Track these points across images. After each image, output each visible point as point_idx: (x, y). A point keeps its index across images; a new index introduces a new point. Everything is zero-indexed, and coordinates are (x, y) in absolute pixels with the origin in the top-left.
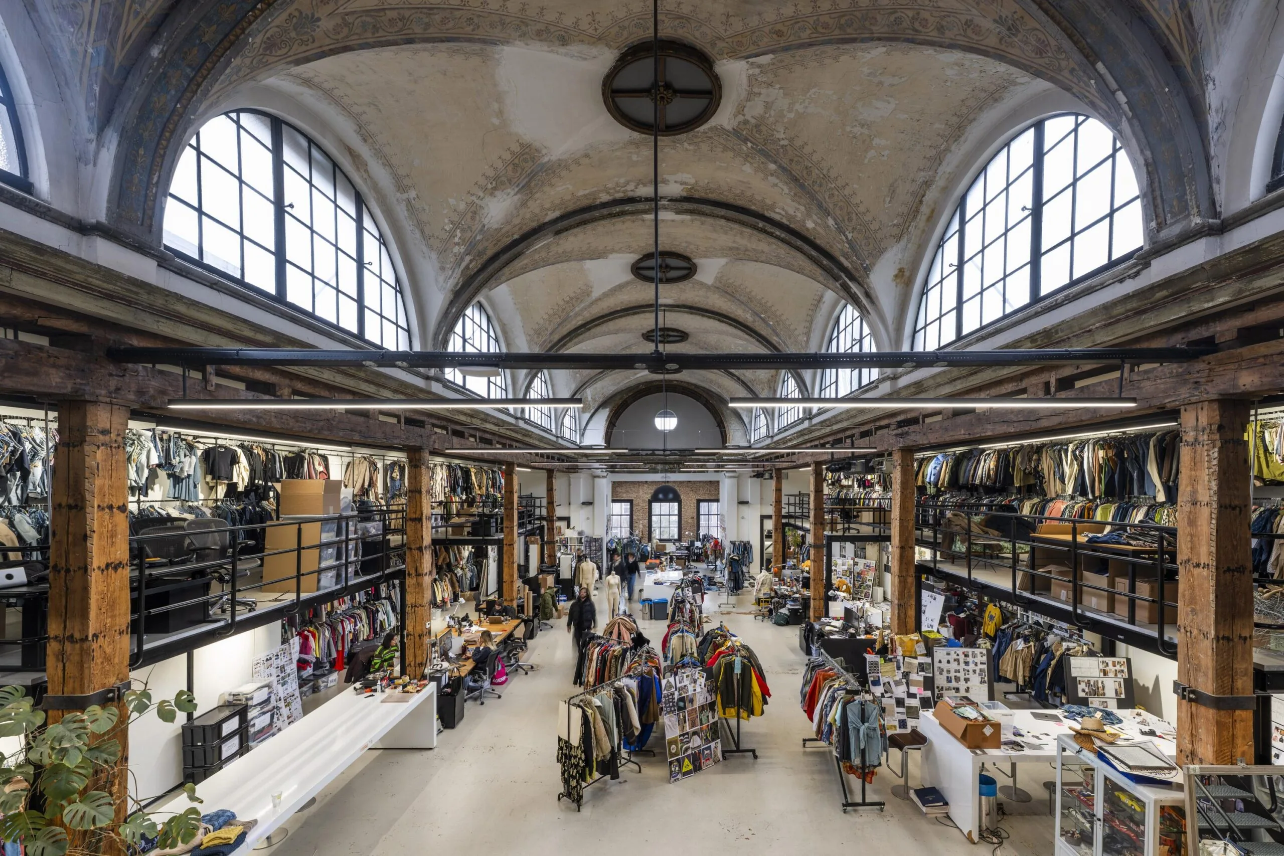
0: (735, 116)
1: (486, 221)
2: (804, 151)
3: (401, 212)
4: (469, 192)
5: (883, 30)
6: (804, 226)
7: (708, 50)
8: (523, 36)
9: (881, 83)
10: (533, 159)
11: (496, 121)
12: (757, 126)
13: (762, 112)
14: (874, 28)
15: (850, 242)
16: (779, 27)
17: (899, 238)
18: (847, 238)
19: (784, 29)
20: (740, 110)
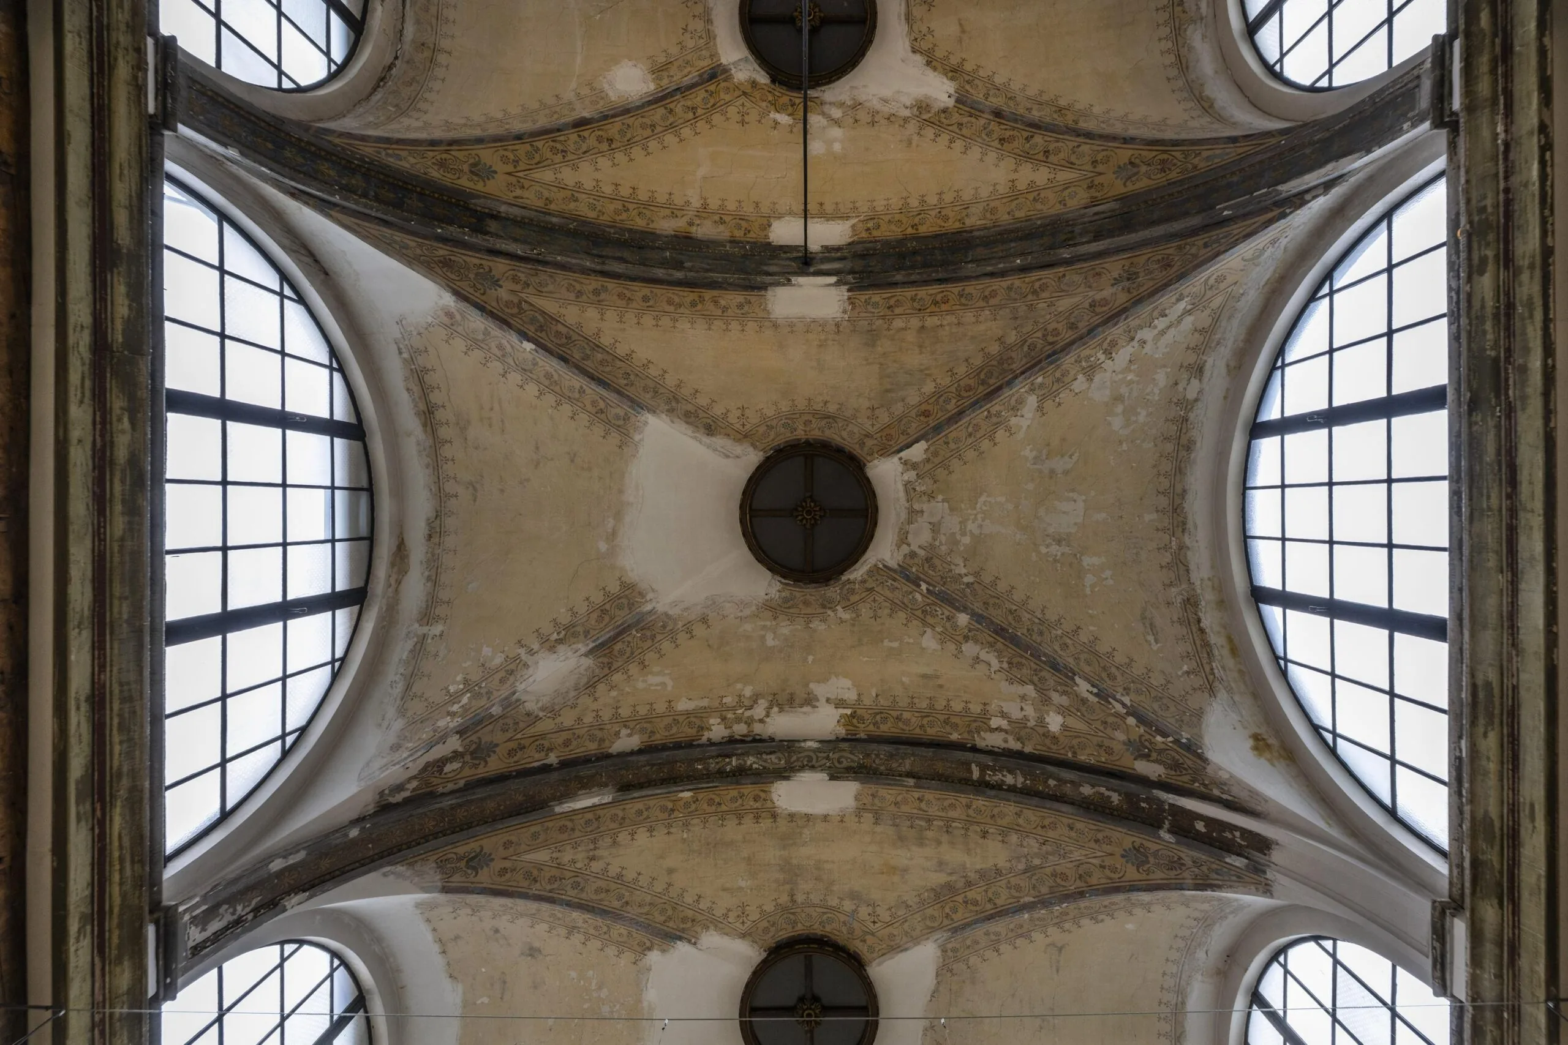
0: (899, 547)
1: (520, 687)
2: (998, 588)
3: (400, 651)
4: (519, 642)
5: (1023, 363)
6: (1047, 735)
7: (857, 451)
8: (671, 411)
9: (1052, 472)
10: (631, 606)
11: (603, 546)
12: (928, 560)
13: (930, 540)
14: (1014, 366)
15: (1132, 712)
16: (924, 407)
17: (1212, 692)
18: (1124, 705)
19: (930, 407)
20: (903, 540)
